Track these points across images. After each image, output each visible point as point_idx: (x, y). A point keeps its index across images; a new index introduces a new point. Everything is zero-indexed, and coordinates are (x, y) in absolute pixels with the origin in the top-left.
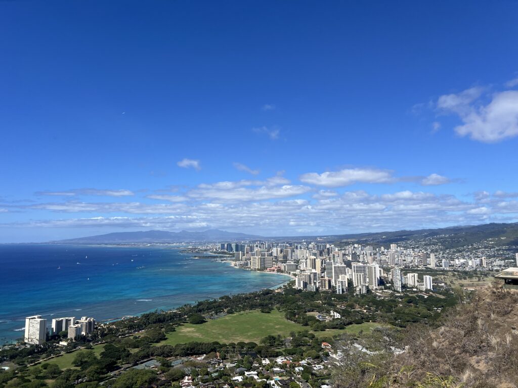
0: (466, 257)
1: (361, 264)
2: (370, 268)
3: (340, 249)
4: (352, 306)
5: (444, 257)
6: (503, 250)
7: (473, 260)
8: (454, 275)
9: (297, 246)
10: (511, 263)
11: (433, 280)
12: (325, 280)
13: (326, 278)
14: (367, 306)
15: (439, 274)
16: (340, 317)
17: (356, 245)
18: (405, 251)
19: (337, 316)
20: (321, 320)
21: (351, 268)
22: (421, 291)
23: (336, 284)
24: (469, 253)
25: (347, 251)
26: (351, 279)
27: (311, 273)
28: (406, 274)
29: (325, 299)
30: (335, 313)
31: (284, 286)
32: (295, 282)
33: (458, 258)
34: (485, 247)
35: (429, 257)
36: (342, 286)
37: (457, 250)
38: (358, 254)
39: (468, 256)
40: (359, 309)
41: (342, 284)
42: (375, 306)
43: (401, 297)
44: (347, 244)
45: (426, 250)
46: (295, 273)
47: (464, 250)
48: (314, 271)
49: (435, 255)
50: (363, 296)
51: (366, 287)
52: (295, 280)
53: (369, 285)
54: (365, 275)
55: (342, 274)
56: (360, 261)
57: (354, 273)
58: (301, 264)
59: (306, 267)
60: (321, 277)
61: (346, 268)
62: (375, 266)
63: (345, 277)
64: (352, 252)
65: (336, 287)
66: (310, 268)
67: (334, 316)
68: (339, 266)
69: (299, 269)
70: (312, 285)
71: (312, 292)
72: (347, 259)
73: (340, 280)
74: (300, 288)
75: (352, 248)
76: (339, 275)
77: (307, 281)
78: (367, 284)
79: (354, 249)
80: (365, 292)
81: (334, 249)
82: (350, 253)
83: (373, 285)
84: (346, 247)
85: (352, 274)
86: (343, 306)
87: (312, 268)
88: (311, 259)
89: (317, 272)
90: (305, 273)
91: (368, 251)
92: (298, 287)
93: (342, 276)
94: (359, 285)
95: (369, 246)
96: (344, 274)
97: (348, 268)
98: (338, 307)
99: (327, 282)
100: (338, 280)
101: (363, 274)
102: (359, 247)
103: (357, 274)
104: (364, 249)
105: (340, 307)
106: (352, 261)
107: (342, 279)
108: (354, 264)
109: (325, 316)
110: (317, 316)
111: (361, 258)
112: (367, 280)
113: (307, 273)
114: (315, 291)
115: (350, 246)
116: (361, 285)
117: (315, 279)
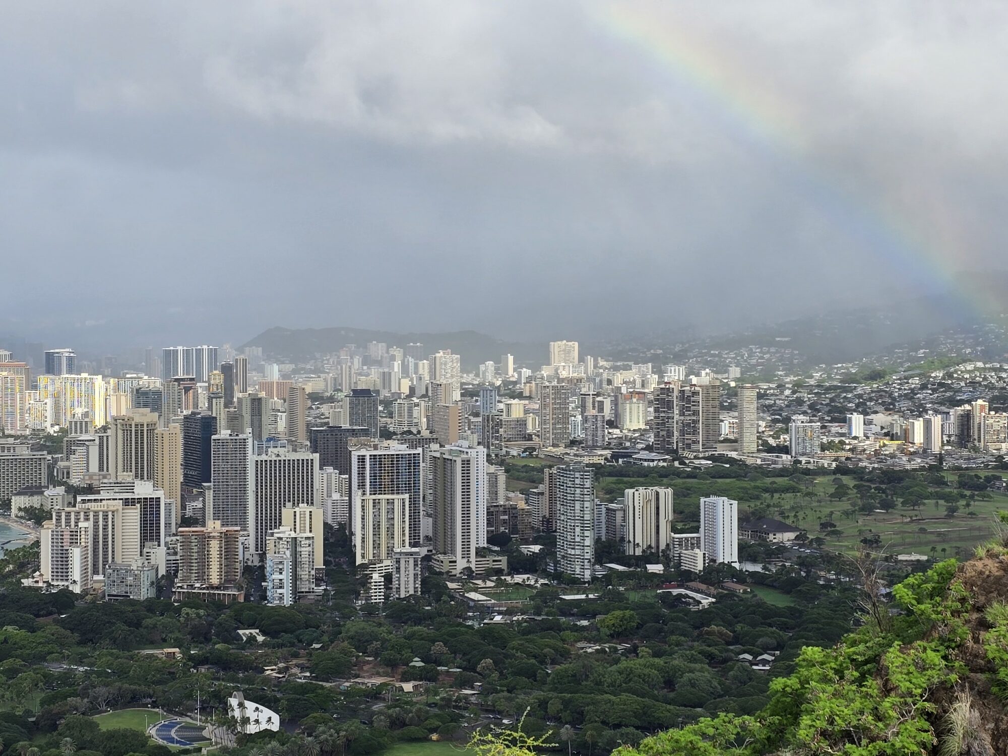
1: (396, 447)
2: (443, 466)
3: (289, 367)
4: (341, 668)
7: (931, 415)
8: (840, 492)
11: (744, 521)
12: (204, 539)
13: (213, 526)
14: (417, 663)
15: (771, 491)
16: (275, 727)
17: (378, 349)
19: (261, 718)
20: (175, 747)
21: (345, 469)
22: (686, 577)
23: (263, 557)
26: (342, 526)
27: (127, 502)
28: (614, 494)
29: (201, 635)
30: (250, 705)
32: (37, 555)
36: (295, 564)
38: (385, 394)
40: (379, 680)
41: (295, 554)
42: (459, 658)
46: (35, 501)
48: (144, 489)
51: (416, 565)
52: (37, 544)
53: (434, 552)
54: (414, 502)
55: (298, 504)
56: (391, 429)
57: (360, 492)
58: (72, 456)
59: (101, 468)
60: (186, 522)
61: (321, 469)
62: (467, 453)
63: (311, 515)
64: (356, 383)
65: (262, 568)
66: (127, 477)
67: (246, 721)
68: (282, 458)
69: (60, 484)
70: (130, 566)
71: (134, 603)
72: (326, 420)
73: (284, 532)
74: (66, 583)
75: (352, 363)
76: (280, 507)
77: (104, 545)
78: (423, 551)
79: (365, 368)
80: (412, 592)
81: (261, 370)
82: (342, 391)
83: (453, 552)
84: (324, 360)
85: (347, 498)
86: (295, 670)
87: (136, 477)
88: (133, 426)
89: (160, 494)
90: (93, 504)
91: (435, 379)
92: (53, 580)
93: (297, 509)
94: (383, 555)
95: (444, 353)
96: (308, 500)
97: (330, 469)
98: (268, 672)
99: (214, 547)
100: (276, 535)
101: (407, 496)
102: (393, 358)
103: (374, 497)
104: (416, 366)
105: (281, 676)
106: (353, 432)
107: (295, 528)
108: (364, 445)
109: (199, 723)
110: (153, 732)
111: (400, 415)
112: (426, 526)
113: (108, 500)
114: (145, 593)
115: (343, 355)
116: (391, 552)
117: (149, 532)
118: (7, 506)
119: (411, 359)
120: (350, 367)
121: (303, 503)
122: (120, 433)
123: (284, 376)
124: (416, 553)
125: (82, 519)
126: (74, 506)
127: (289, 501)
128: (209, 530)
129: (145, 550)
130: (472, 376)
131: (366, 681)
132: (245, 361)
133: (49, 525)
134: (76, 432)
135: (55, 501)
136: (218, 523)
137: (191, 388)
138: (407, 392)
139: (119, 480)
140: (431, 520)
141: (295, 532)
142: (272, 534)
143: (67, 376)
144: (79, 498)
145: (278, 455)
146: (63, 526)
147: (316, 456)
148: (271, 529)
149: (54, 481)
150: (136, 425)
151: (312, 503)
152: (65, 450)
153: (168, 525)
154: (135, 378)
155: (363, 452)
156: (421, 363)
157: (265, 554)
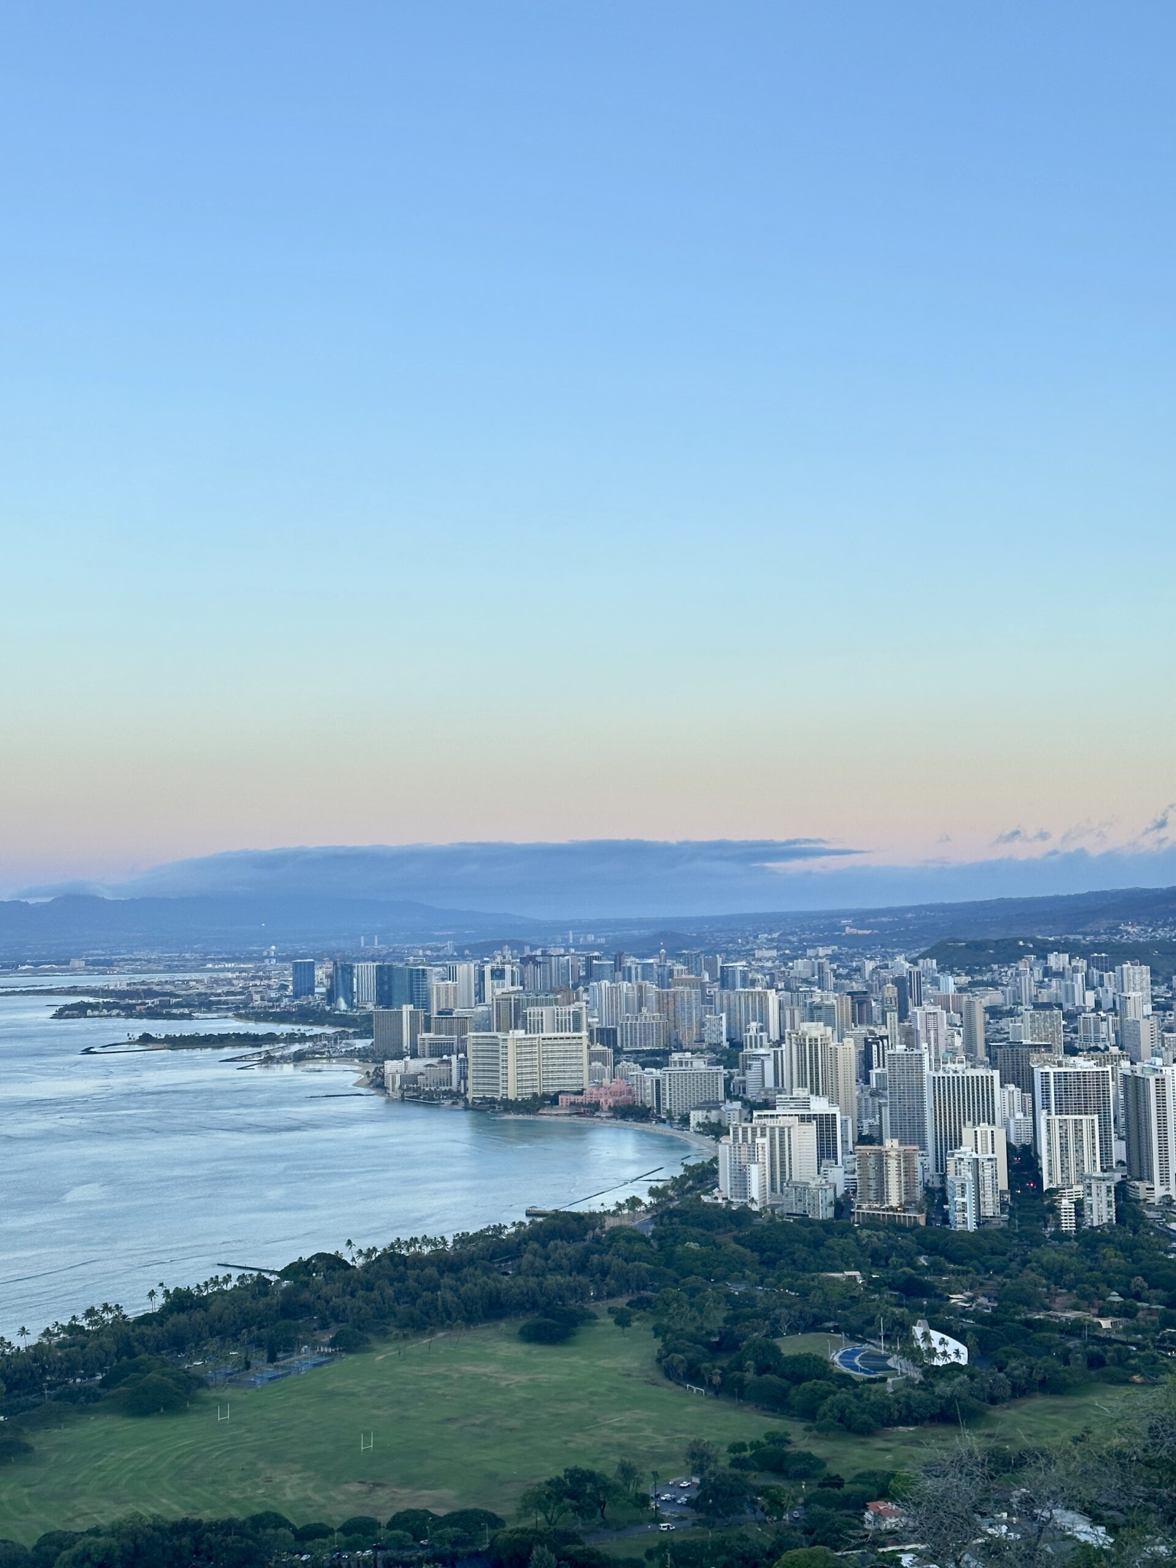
1: (1082, 1064)
2: (1135, 1085)
3: (964, 980)
12: (882, 1158)
13: (891, 1144)
16: (963, 1361)
17: (1058, 960)
19: (949, 1350)
20: (859, 1376)
21: (1027, 1087)
23: (943, 1178)
25: (1009, 992)
26: (1027, 1148)
27: (803, 1118)
29: (884, 1259)
30: (936, 1336)
31: (652, 1192)
32: (715, 1172)
36: (978, 1187)
38: (1068, 1006)
41: (977, 1176)
44: (1010, 953)
46: (714, 1116)
48: (820, 1105)
50: (1093, 1240)
51: (1109, 1191)
52: (715, 1160)
53: (1129, 1177)
54: (1104, 1124)
55: (979, 1123)
56: (1077, 1045)
57: (1045, 1112)
58: (748, 1071)
59: (776, 1083)
60: (862, 1140)
61: (1002, 1086)
62: (1161, 1071)
63: (992, 1135)
64: (1036, 996)
65: (943, 1190)
66: (801, 1093)
67: (932, 1353)
68: (960, 1075)
69: (737, 1098)
70: (808, 1183)
71: (811, 1223)
72: (1005, 1036)
73: (965, 1153)
74: (745, 1201)
75: (1032, 975)
76: (960, 1126)
77: (781, 1162)
78: (1118, 1177)
79: (1046, 980)
80: (1105, 1221)
81: (935, 982)
82: (1022, 1005)
83: (1151, 1179)
84: (1001, 972)
85: (1031, 1118)
86: (982, 1300)
87: (812, 1093)
88: (807, 1041)
89: (835, 1110)
90: (769, 1120)
91: (1123, 991)
92: (732, 1196)
93: (977, 1129)
94: (1073, 1181)
95: (1132, 964)
96: (989, 1119)
97: (1011, 1087)
98: (953, 1301)
99: (892, 1164)
100: (957, 1156)
101: (1096, 1117)
102: (1075, 970)
103: (1059, 1117)
104: (1101, 977)
105: (967, 1305)
106: (1035, 1048)
107: (976, 1149)
108: (1046, 1062)
109: (883, 1352)
110: (836, 1359)
111: (1086, 1030)
112: (1119, 1150)
113: (784, 1116)
114: (825, 1213)
115: (1022, 966)
116: (1082, 1178)
117: (826, 1150)
118: (685, 1120)
119: (1095, 971)
120: (1030, 980)
121: (984, 1122)
122: (794, 1047)
123: (961, 990)
124: (1108, 1179)
125: (759, 1135)
126: (751, 1121)
127: (969, 1120)
128: (887, 1149)
129: (822, 1169)
130: (1164, 988)
131: (1060, 1314)
132: (919, 973)
133: (725, 1140)
134: (751, 1047)
135: (732, 1116)
136: (896, 1142)
137: (865, 1002)
138: (1093, 1005)
139: (794, 1096)
140: (1124, 1143)
141: (977, 1152)
142: (953, 1155)
143: (742, 990)
144: (756, 1114)
145: (956, 1072)
146: (741, 1142)
147: (996, 1074)
148: (951, 1149)
149: (729, 1095)
150: (810, 1040)
151: (994, 1122)
152: (741, 1066)
153: (845, 1142)
154: (807, 991)
155: (1047, 1069)
156: (1105, 975)
157: (945, 1175)
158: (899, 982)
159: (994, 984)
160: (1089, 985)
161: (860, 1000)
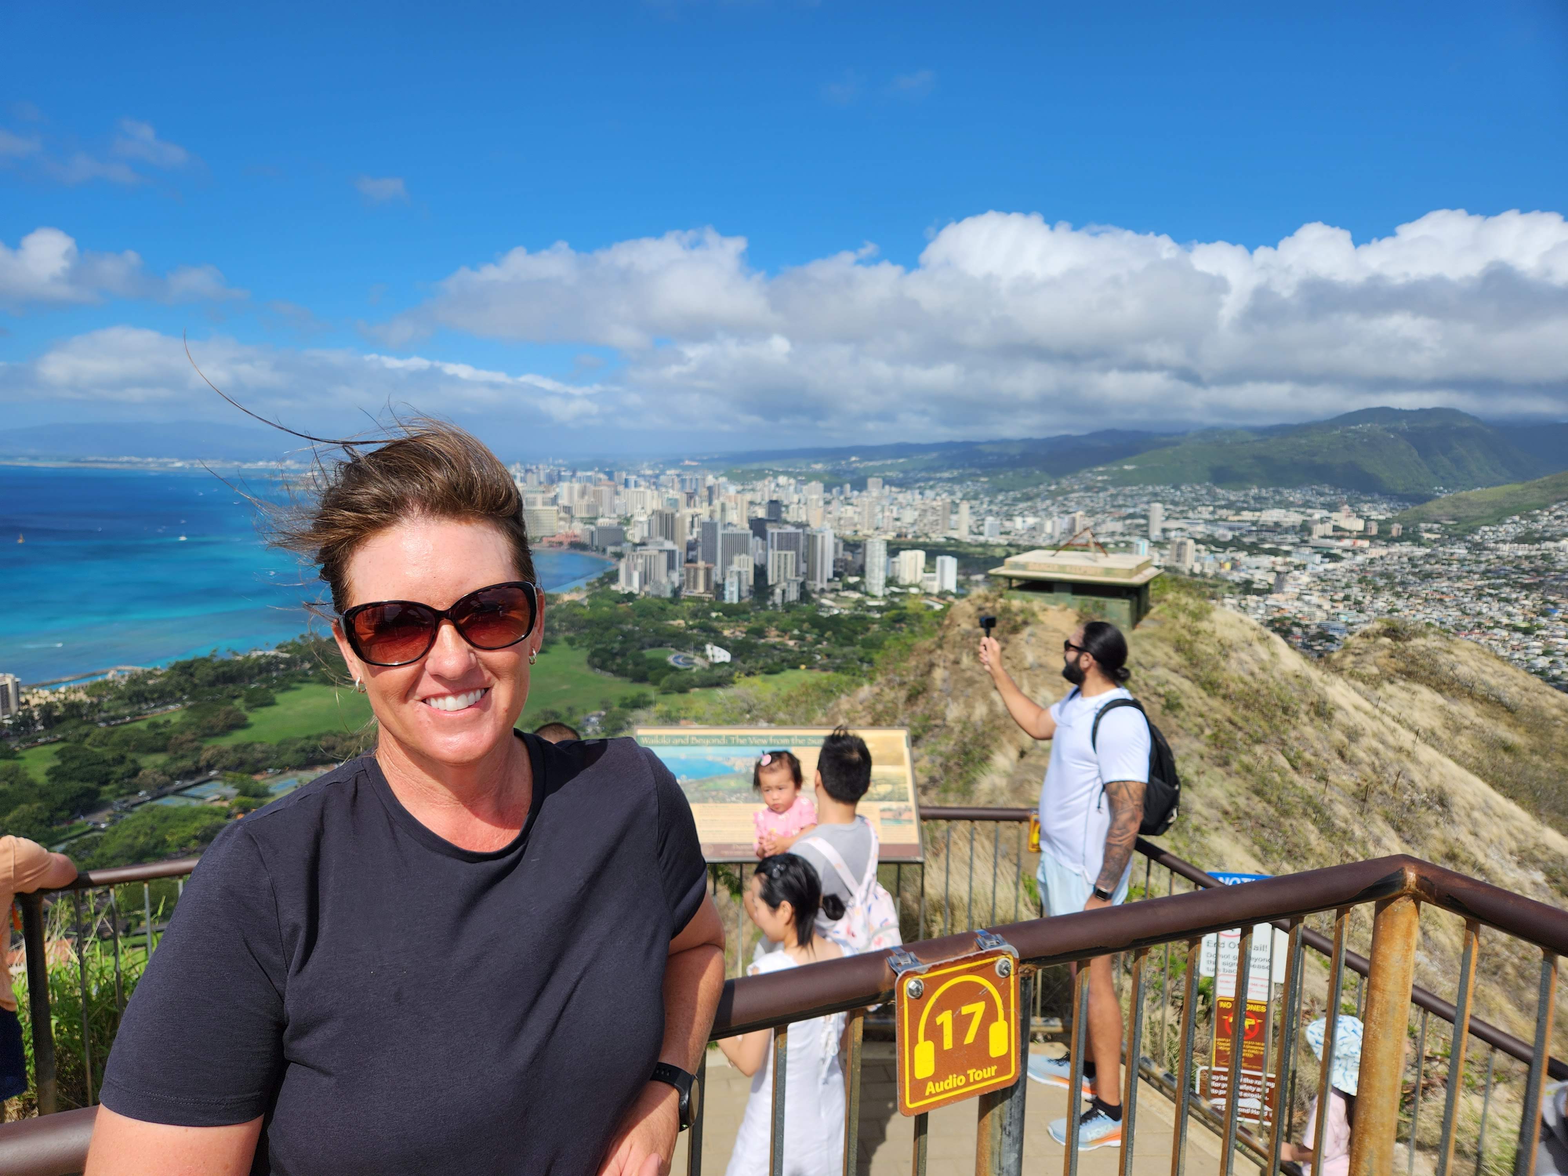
0: (1042, 513)
1: (790, 529)
2: (812, 539)
3: (740, 488)
4: (760, 633)
5: (991, 511)
6: (1125, 496)
7: (1056, 518)
9: (626, 481)
10: (1138, 526)
11: (960, 569)
12: (696, 570)
13: (701, 564)
14: (796, 632)
16: (728, 660)
17: (782, 480)
18: (901, 497)
19: (722, 655)
20: (681, 667)
21: (765, 538)
22: (929, 595)
23: (724, 579)
24: (1048, 502)
25: (759, 494)
26: (762, 566)
27: (661, 551)
29: (694, 615)
30: (716, 649)
32: (618, 575)
33: (1021, 514)
34: (1088, 489)
35: (957, 513)
36: (739, 583)
37: (1024, 494)
38: (785, 503)
39: (1045, 510)
40: (778, 640)
41: (739, 578)
42: (816, 631)
43: (879, 609)
44: (760, 475)
45: (952, 493)
46: (618, 549)
47: (1038, 495)
48: (669, 545)
49: (971, 508)
50: (789, 607)
51: (797, 586)
52: (617, 570)
53: (806, 580)
54: (797, 555)
55: (741, 554)
56: (788, 520)
57: (771, 550)
59: (649, 534)
60: (689, 561)
61: (753, 538)
62: (824, 532)
63: (747, 560)
65: (724, 585)
66: (660, 539)
67: (714, 656)
68: (735, 533)
69: (630, 541)
70: (662, 582)
71: (662, 599)
72: (757, 514)
73: (735, 568)
74: (631, 589)
76: (733, 555)
77: (649, 571)
78: (801, 579)
80: (795, 599)
81: (726, 489)
82: (764, 501)
83: (816, 579)
85: (765, 552)
86: (738, 633)
87: (665, 539)
88: (665, 515)
89: (676, 547)
90: (644, 551)
92: (625, 587)
93: (741, 557)
94: (782, 580)
95: (815, 483)
96: (746, 553)
97: (758, 538)
98: (725, 634)
99: (701, 573)
100: (731, 569)
101: (793, 553)
102: (790, 484)
103: (778, 552)
104: (801, 488)
105: (731, 635)
106: (769, 521)
107: (740, 566)
108: (774, 527)
109: (692, 656)
110: (671, 659)
112: (803, 567)
113: (651, 550)
114: (669, 595)
115: (766, 482)
116: (786, 579)
117: (671, 566)
118: (604, 550)
121: (743, 554)
122: (658, 517)
124: (797, 580)
125: (639, 558)
126: (636, 552)
127: (737, 553)
128: (699, 566)
129: (668, 574)
131: (772, 640)
132: (718, 484)
133: (623, 560)
135: (627, 549)
136: (703, 562)
137: (693, 497)
139: (657, 540)
140: (805, 564)
141: (740, 568)
142: (729, 569)
144: (638, 549)
145: (733, 531)
146: (631, 561)
147: (752, 533)
148: (728, 566)
151: (748, 554)
152: (633, 526)
153: (680, 562)
155: (773, 531)
156: (804, 487)
158: (710, 489)
159: (753, 490)
160: (796, 491)
161: (690, 497)
